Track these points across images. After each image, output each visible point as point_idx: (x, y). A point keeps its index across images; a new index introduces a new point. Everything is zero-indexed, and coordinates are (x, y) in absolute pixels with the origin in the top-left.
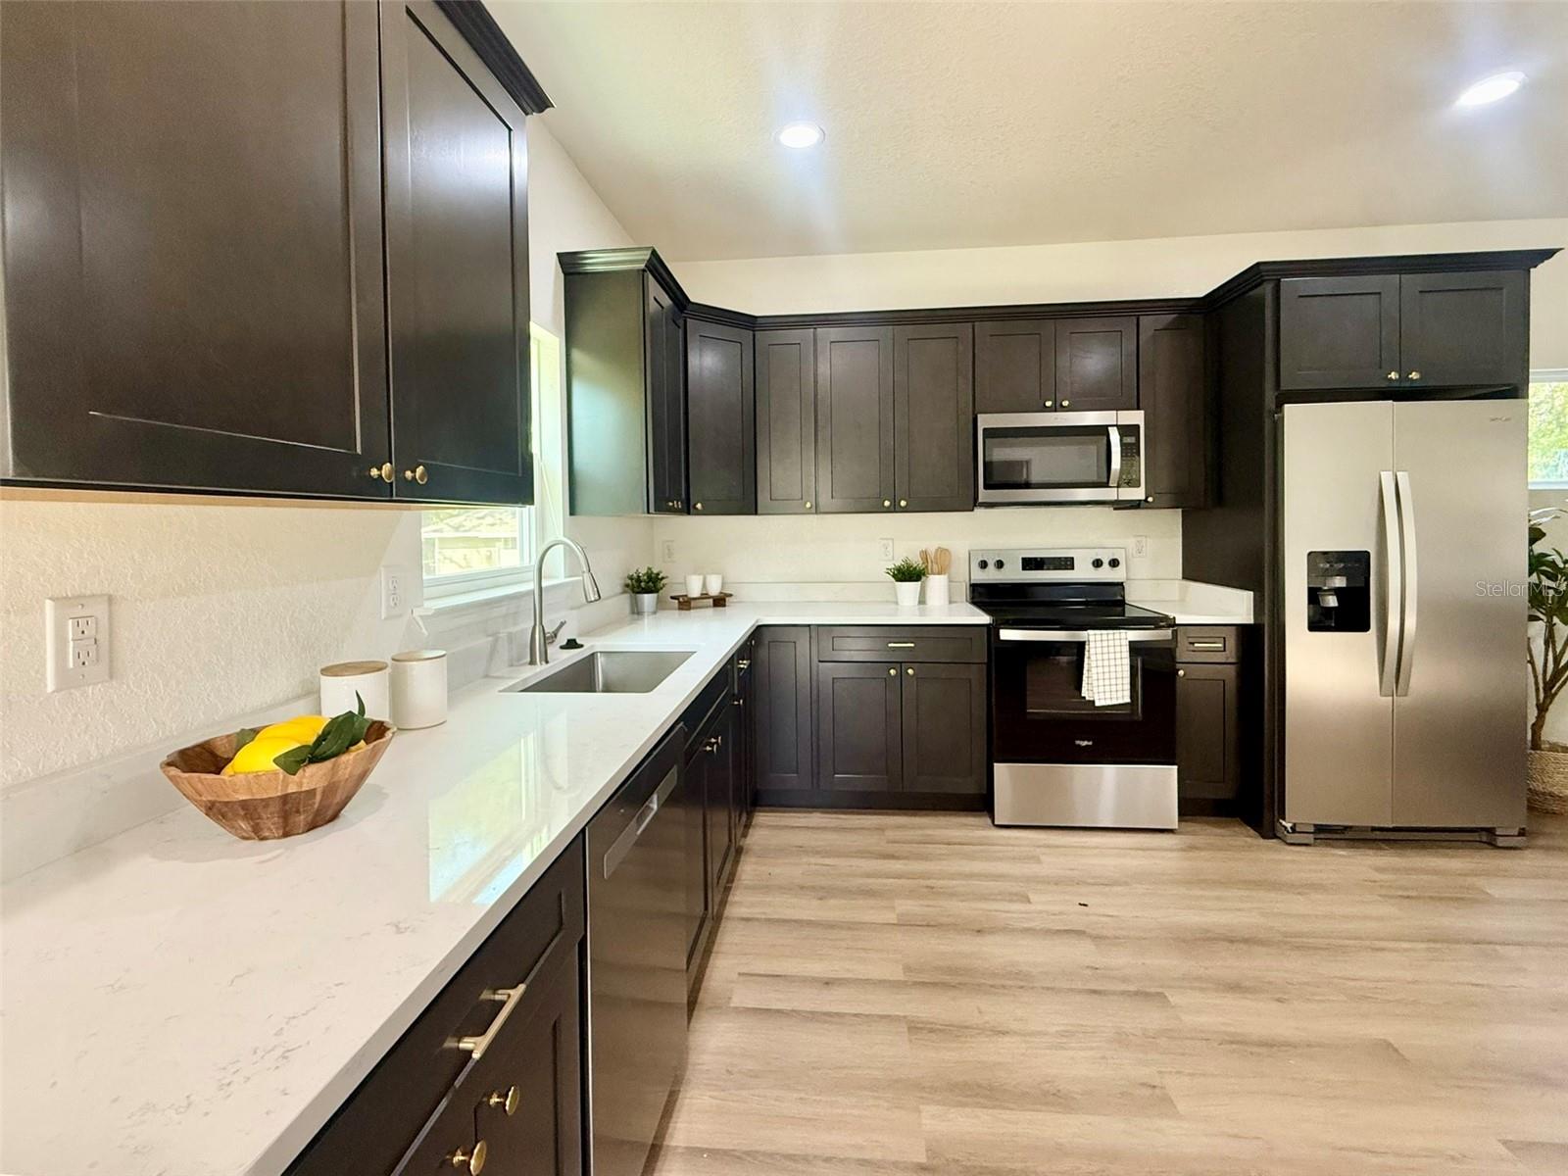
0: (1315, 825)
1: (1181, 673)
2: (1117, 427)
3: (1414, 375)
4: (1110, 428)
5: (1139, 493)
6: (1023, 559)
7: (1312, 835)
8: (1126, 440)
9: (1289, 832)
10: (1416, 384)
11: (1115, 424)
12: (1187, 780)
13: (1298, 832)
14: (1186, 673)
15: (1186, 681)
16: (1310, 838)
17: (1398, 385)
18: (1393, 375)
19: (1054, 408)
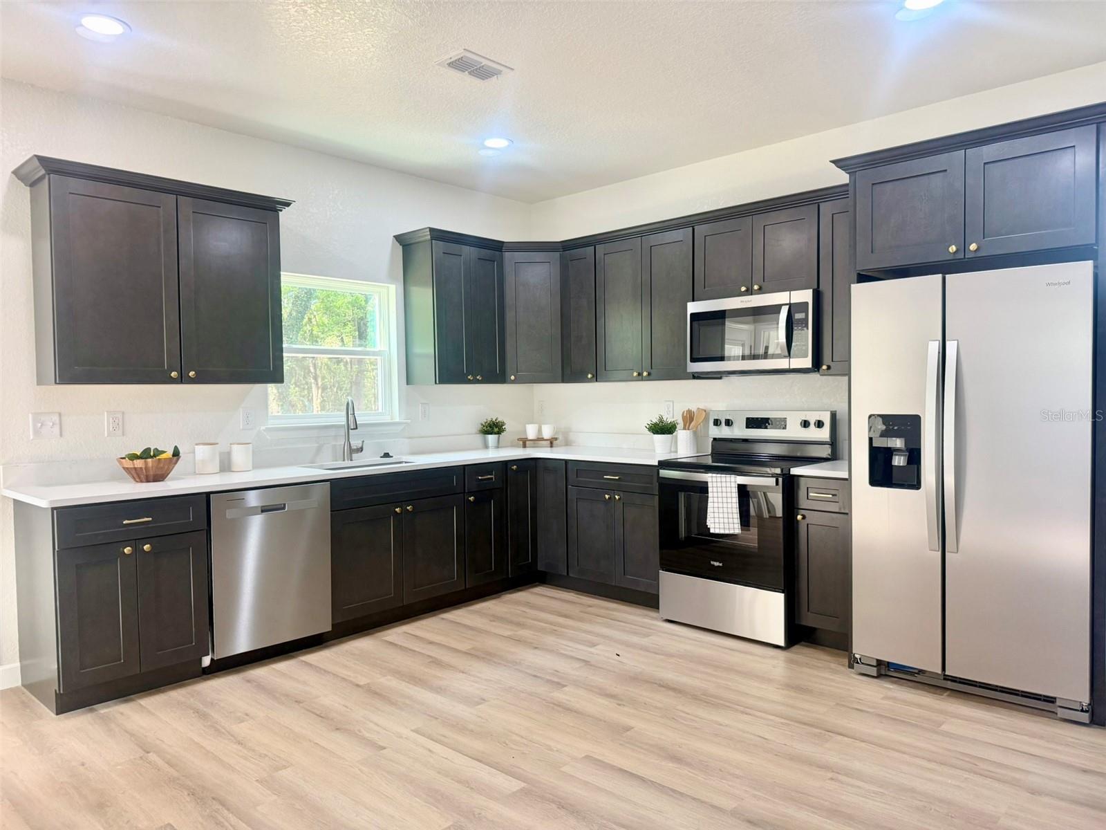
0: (878, 660)
1: (799, 517)
2: (791, 307)
3: (973, 247)
4: (783, 307)
5: (807, 363)
6: (748, 419)
7: (875, 669)
8: (798, 316)
9: (858, 663)
10: (980, 254)
11: (788, 302)
12: (808, 611)
13: (863, 663)
14: (804, 517)
15: (808, 525)
16: (874, 671)
17: (963, 257)
18: (953, 249)
19: (749, 292)
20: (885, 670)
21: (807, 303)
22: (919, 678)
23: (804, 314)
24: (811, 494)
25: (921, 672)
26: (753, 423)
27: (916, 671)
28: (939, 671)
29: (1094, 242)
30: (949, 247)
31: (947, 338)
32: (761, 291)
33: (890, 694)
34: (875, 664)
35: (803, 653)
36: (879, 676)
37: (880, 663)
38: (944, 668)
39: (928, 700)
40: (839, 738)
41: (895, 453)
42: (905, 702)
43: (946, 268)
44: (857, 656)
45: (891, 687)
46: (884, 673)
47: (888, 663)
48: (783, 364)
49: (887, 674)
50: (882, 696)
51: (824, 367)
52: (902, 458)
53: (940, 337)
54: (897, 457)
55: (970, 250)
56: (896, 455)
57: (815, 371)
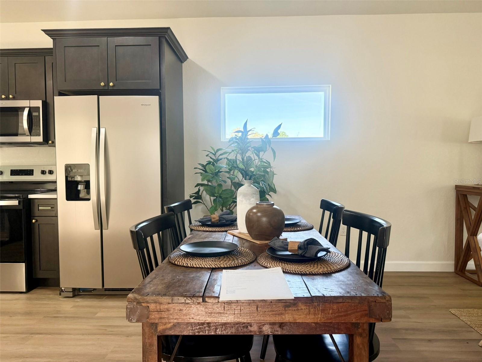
0: (73, 288)
1: (34, 221)
2: (30, 108)
3: (111, 84)
4: (26, 108)
5: (40, 139)
6: (11, 170)
7: (72, 293)
8: (35, 114)
9: (63, 292)
10: (115, 88)
11: (29, 106)
12: (40, 270)
13: (66, 292)
14: (37, 221)
15: (39, 224)
16: (71, 294)
17: (107, 89)
18: (102, 84)
19: (7, 98)
20: (77, 293)
21: (39, 108)
22: (93, 293)
23: (38, 113)
24: (40, 208)
25: (94, 289)
26: (14, 172)
27: (92, 290)
28: (101, 287)
29: (159, 88)
30: (101, 83)
31: (100, 127)
32: (14, 98)
33: (77, 304)
34: (71, 291)
35: (37, 294)
36: (74, 296)
37: (74, 290)
38: (103, 286)
39: (95, 302)
40: (37, 336)
41: (79, 183)
42: (83, 307)
43: (99, 93)
44: (63, 288)
45: (79, 300)
46: (77, 294)
47: (79, 288)
48: (27, 139)
49: (78, 294)
50: (71, 306)
51: (50, 142)
52: (82, 186)
53: (97, 126)
54: (80, 185)
55: (110, 86)
56: (80, 184)
57: (46, 144)
